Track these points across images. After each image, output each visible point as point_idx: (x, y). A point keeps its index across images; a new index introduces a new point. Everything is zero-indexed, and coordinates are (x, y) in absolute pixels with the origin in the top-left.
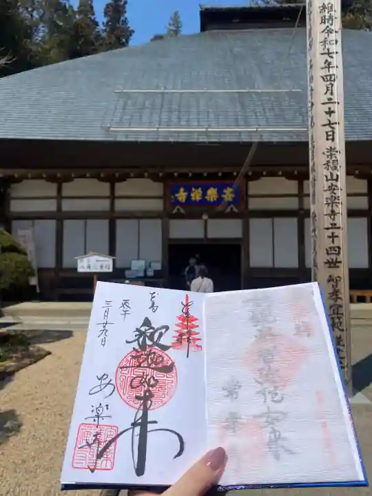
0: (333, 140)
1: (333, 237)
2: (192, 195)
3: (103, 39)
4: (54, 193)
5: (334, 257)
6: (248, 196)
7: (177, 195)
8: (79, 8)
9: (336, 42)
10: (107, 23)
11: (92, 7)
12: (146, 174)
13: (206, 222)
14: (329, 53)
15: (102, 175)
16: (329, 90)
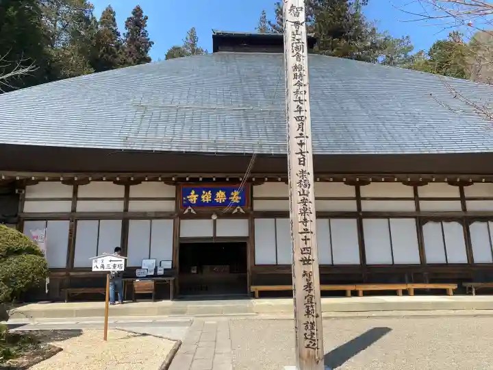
0: (304, 165)
1: (306, 239)
2: (203, 197)
3: (123, 48)
4: (70, 195)
5: (307, 256)
6: (252, 198)
7: (188, 197)
8: (101, 19)
9: (305, 92)
10: (128, 33)
11: (114, 20)
12: (160, 179)
13: (215, 221)
14: (300, 101)
15: (118, 179)
16: (301, 127)
